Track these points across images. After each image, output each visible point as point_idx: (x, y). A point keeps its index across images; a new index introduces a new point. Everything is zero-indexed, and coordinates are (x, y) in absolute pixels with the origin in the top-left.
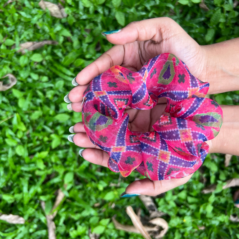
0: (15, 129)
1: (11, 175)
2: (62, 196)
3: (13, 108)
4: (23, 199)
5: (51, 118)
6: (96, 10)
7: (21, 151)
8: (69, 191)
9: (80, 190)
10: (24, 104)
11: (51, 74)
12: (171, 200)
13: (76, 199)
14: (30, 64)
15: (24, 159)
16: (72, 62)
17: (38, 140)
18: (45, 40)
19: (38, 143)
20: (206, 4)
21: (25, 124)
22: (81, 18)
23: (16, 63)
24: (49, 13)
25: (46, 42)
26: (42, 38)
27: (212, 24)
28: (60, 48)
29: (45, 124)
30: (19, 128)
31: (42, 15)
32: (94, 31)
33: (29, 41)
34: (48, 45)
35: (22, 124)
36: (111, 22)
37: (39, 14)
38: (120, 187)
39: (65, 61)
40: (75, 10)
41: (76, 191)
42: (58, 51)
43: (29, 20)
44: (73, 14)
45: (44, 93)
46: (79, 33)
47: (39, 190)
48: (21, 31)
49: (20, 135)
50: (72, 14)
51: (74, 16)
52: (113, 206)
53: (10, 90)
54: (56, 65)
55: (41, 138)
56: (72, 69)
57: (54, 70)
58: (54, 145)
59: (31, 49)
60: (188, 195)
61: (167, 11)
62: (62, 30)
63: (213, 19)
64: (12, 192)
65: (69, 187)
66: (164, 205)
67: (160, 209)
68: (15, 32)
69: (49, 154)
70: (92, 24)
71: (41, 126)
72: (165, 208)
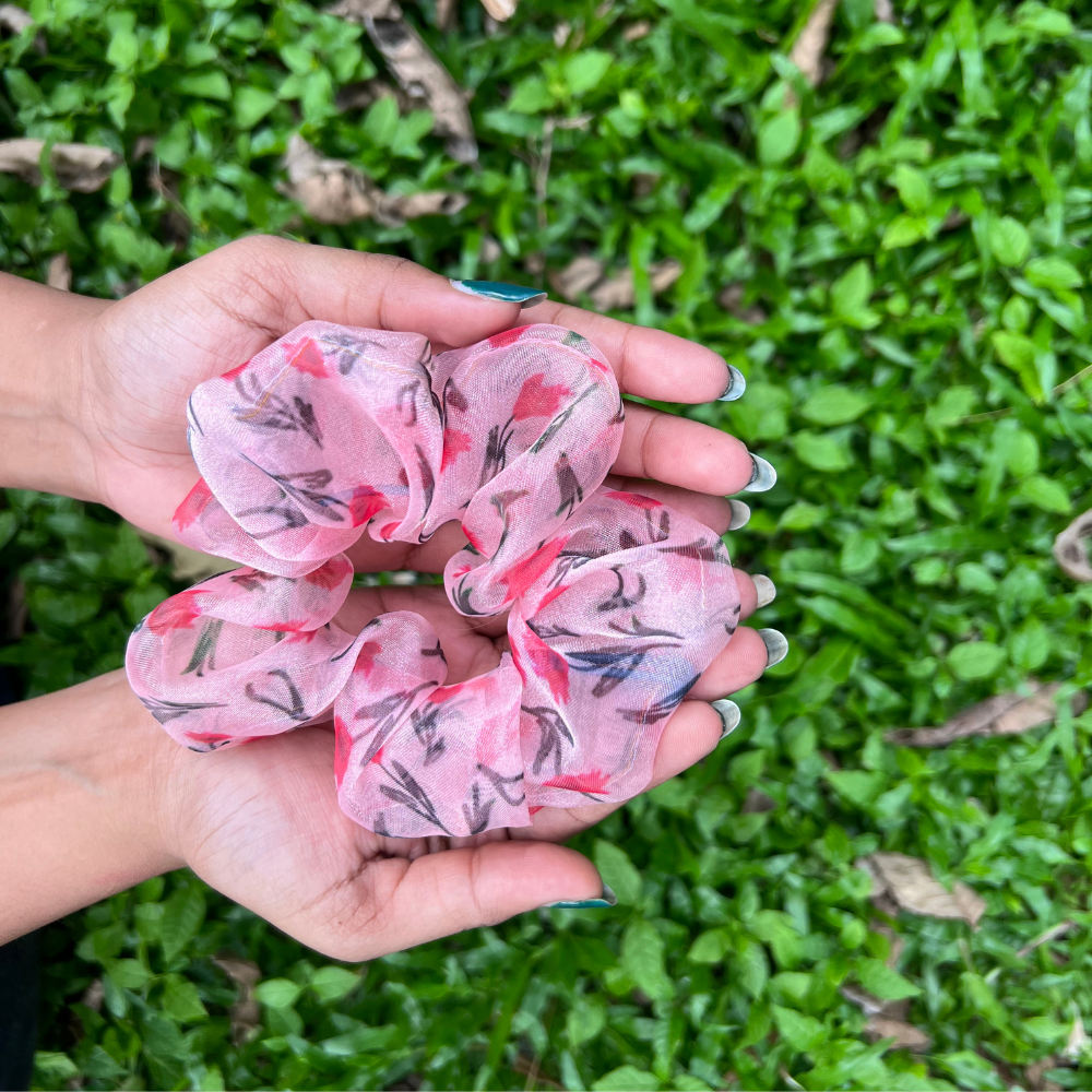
0: (1044, 332)
1: (1038, 126)
2: (803, 55)
3: (1062, 428)
4: (981, 24)
5: (886, 402)
6: (732, 902)
7: (1004, 238)
8: (773, 78)
9: (721, 89)
10: (1014, 448)
11: (900, 602)
12: (305, 77)
13: (735, 43)
14: (1002, 635)
15: (989, 204)
16: (812, 661)
17: (933, 300)
18: (942, 746)
19: (929, 287)
20: (230, 984)
21: (998, 362)
22: (792, 858)
23: (1062, 633)
24: (935, 869)
26: (958, 753)
27: (197, 890)
28: (874, 718)
29: (906, 374)
30: (1023, 343)
31: (967, 859)
32: (728, 805)
33: (1013, 739)
34: (929, 723)
35: (1010, 359)
36: (656, 854)
37: (982, 859)
38: (543, 114)
39: (846, 663)
40: (824, 893)
41: (739, 79)
42: (879, 701)
43: (1024, 828)
44: (828, 874)
45: (925, 510)
46: (794, 792)
49: (1018, 311)
50: (838, 873)
51: (826, 865)
52: (561, 34)
53: (1080, 510)
54: (885, 641)
55: (921, 309)
57: (894, 618)
58: (857, 285)
59: (1000, 703)
60: (227, 107)
62: (874, 797)
63: (195, 913)
64: (1029, 48)
65: (776, 96)
66: (336, 52)
67: (351, 31)
68: (1078, 769)
69: (876, 240)
70: (742, 835)
71: (927, 362)
72: (328, 37)
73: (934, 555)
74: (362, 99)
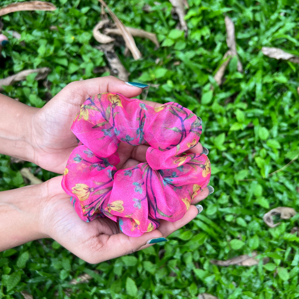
0: (268, 159)
1: (276, 104)
2: (217, 78)
3: (270, 185)
4: (263, 76)
5: (225, 171)
7: (262, 132)
8: (208, 82)
9: (196, 82)
10: (256, 189)
11: (222, 225)
12: (88, 63)
13: (200, 71)
14: (247, 239)
15: (260, 123)
16: (194, 237)
17: (242, 145)
18: (226, 266)
19: (242, 142)
21: (256, 165)
22: (180, 290)
23: (264, 240)
25: (225, 263)
26: (230, 269)
27: (20, 273)
28: (208, 256)
29: (232, 164)
30: (263, 161)
32: (166, 273)
33: (247, 268)
34: (223, 260)
35: (259, 165)
36: (143, 283)
38: (148, 82)
39: (203, 239)
41: (200, 81)
42: (210, 251)
43: (245, 293)
44: (189, 297)
45: (231, 201)
46: (184, 273)
47: (243, 85)
48: (256, 280)
49: (263, 152)
50: (192, 297)
51: (189, 294)
52: (157, 61)
53: (271, 208)
54: (215, 235)
55: (239, 148)
56: (195, 228)
57: (218, 229)
58: (222, 138)
59: (244, 257)
60: (66, 68)
61: (74, 295)
62: (205, 277)
63: (18, 279)
64: (275, 84)
65: (208, 87)
66: (96, 58)
67: (101, 53)
68: (262, 279)
69: (229, 127)
70: (168, 282)
71: (238, 162)
72: (95, 54)
73: (231, 214)
74: (101, 71)
